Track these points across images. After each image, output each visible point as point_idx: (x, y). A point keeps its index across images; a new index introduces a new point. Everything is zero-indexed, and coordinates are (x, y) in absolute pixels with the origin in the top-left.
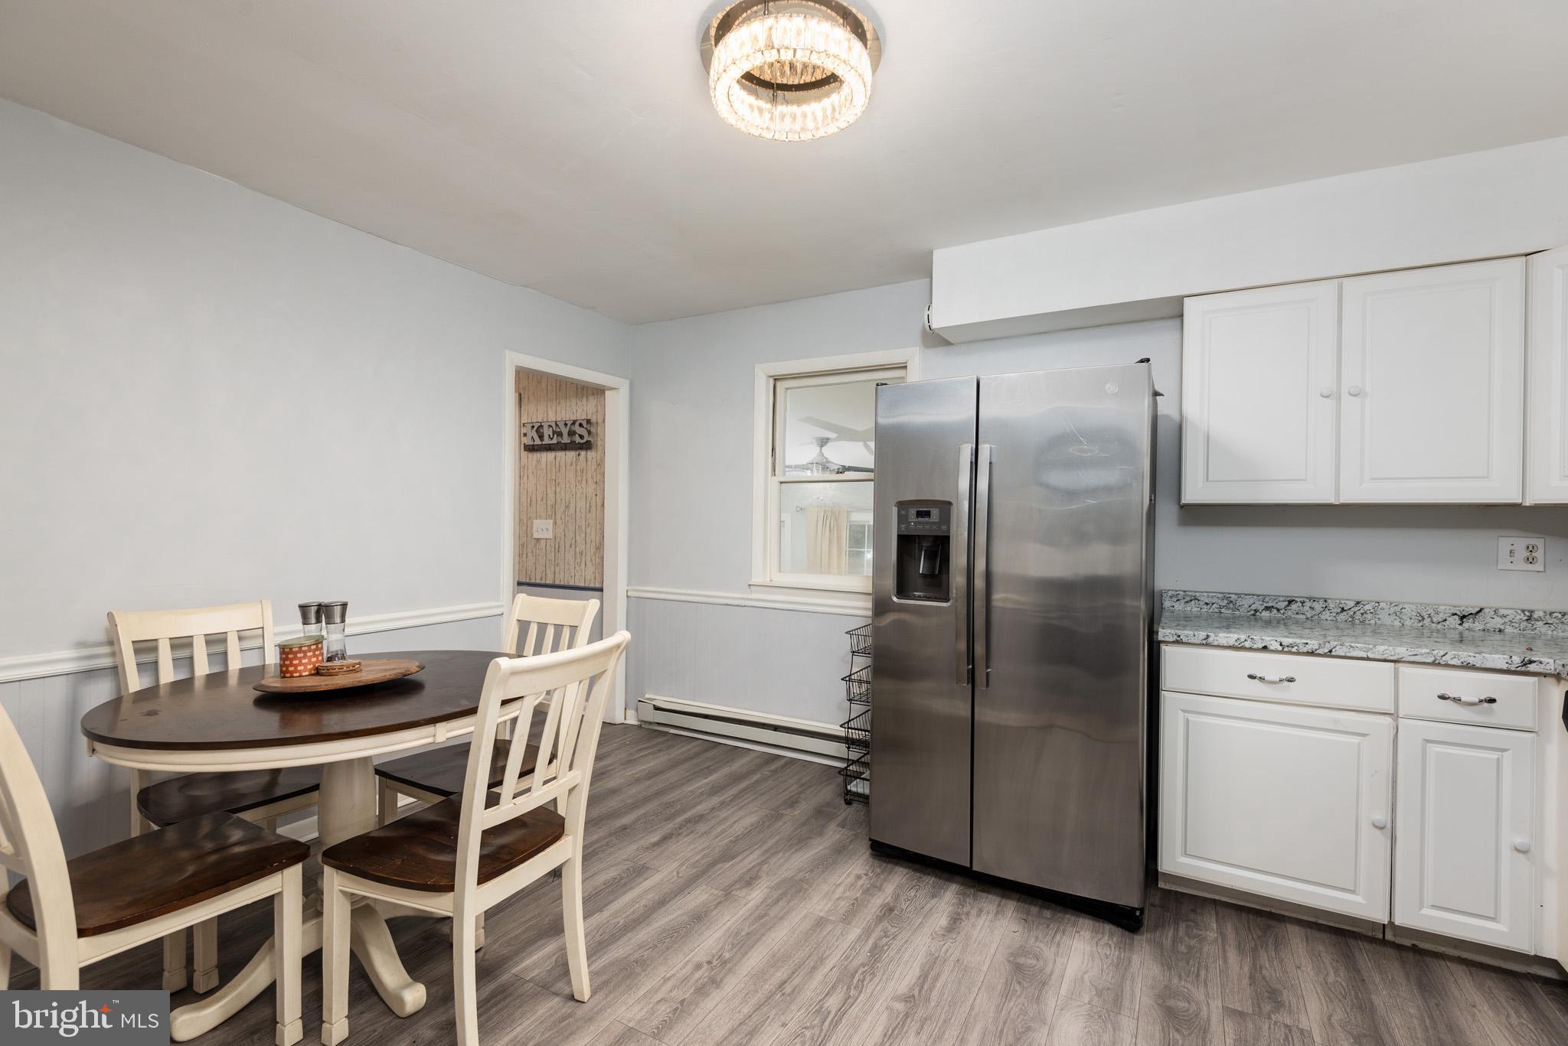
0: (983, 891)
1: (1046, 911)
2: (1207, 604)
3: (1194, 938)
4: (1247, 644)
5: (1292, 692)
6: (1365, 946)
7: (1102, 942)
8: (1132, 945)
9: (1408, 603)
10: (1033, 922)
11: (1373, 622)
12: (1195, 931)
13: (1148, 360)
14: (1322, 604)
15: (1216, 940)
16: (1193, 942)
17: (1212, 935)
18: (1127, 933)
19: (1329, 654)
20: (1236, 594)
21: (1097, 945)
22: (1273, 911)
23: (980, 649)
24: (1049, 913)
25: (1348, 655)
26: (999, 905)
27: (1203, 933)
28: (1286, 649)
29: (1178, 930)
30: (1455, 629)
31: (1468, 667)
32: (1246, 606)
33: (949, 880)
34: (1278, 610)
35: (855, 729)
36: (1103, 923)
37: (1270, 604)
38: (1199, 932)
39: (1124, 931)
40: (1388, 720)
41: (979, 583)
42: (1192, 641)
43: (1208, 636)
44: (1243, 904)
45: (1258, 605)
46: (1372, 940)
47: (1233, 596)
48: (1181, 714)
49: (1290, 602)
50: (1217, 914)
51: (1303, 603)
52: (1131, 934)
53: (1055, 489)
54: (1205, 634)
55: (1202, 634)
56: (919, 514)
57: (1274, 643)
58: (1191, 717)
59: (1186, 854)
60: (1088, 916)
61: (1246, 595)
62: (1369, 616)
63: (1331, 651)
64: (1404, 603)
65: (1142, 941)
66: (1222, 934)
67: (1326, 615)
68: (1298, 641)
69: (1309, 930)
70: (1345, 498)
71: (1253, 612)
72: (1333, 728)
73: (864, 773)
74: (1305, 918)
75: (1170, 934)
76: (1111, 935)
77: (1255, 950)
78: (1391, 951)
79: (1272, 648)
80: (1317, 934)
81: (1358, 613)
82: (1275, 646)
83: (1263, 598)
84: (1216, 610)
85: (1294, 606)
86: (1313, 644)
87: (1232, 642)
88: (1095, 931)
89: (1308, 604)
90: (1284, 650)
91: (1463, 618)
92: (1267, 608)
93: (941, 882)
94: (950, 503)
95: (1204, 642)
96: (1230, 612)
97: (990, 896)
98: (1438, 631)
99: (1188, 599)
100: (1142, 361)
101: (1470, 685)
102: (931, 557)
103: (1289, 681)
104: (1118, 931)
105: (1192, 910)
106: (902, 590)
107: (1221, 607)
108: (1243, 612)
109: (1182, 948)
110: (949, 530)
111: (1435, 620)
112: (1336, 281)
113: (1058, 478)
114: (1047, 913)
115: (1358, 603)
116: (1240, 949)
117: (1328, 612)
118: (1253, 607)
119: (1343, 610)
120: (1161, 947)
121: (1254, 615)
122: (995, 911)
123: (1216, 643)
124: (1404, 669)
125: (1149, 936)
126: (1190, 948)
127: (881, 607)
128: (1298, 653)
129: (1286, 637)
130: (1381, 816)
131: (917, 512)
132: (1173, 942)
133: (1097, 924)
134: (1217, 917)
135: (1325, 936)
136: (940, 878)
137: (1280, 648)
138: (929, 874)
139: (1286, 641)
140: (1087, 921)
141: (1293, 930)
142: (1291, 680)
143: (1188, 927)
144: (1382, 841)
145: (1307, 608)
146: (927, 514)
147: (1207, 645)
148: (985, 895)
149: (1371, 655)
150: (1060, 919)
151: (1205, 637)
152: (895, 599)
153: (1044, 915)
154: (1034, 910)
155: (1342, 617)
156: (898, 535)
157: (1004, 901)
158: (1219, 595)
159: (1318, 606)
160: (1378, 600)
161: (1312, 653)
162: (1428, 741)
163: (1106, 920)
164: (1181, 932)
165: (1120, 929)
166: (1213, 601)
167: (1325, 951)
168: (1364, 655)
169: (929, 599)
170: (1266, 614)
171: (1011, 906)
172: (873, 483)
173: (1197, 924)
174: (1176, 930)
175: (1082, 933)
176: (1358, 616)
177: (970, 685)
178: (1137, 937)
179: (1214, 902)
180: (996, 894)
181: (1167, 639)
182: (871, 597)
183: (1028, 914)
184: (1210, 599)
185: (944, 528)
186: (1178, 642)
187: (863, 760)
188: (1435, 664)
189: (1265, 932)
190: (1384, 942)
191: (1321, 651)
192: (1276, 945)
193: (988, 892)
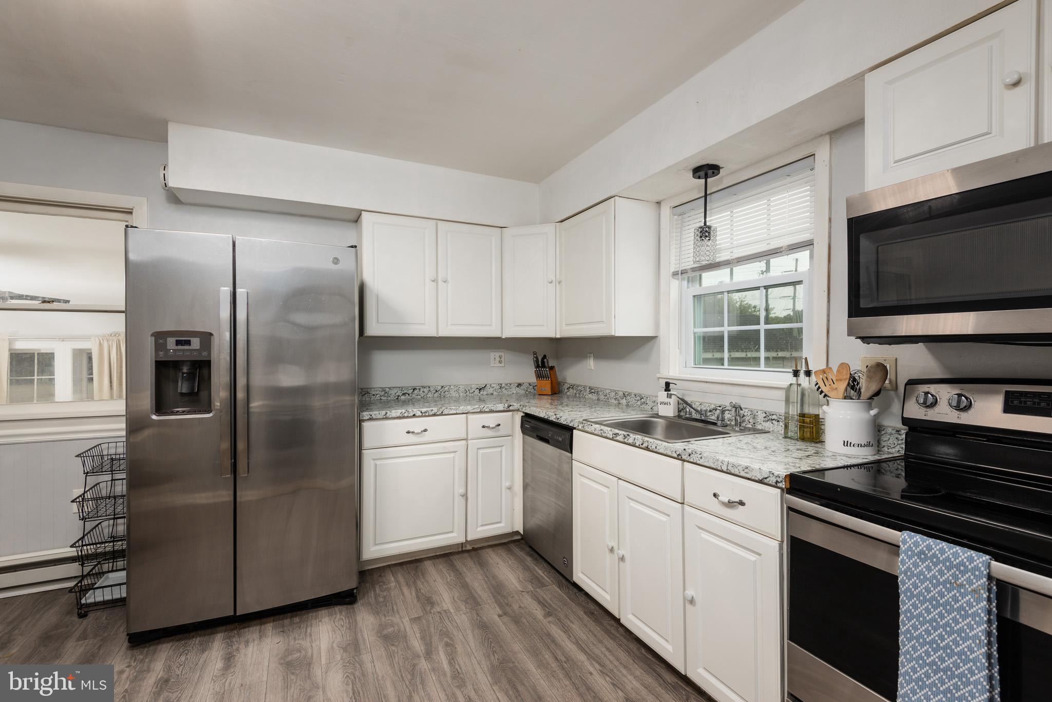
0: (244, 628)
1: (295, 619)
2: (374, 395)
3: (385, 590)
4: (406, 415)
5: (427, 437)
6: (456, 557)
7: (337, 619)
8: (354, 612)
9: (462, 385)
10: (289, 630)
11: (448, 396)
12: (384, 587)
13: (356, 247)
14: (428, 389)
15: (396, 586)
16: (385, 594)
17: (393, 584)
18: (349, 606)
19: (442, 414)
20: (389, 388)
21: (334, 622)
22: (417, 558)
23: (241, 445)
24: (297, 619)
25: (449, 413)
26: (260, 631)
27: (389, 586)
28: (423, 415)
29: (375, 590)
30: (478, 395)
31: (492, 411)
32: (394, 394)
33: (212, 633)
34: (409, 394)
35: (90, 545)
36: (333, 607)
37: (405, 392)
38: (387, 586)
39: (347, 606)
40: (464, 442)
41: (241, 395)
42: (378, 417)
43: (386, 413)
44: (401, 561)
45: (399, 393)
46: (458, 553)
47: (387, 389)
48: (372, 461)
49: (414, 389)
50: (392, 572)
51: (419, 389)
52: (352, 606)
53: (299, 326)
54: (385, 412)
55: (384, 412)
56: (178, 343)
57: (418, 412)
58: (378, 462)
59: (376, 544)
60: (323, 608)
61: (393, 388)
62: (447, 393)
63: (442, 413)
64: (460, 385)
65: (358, 606)
66: (397, 581)
67: (430, 395)
68: (429, 409)
69: (433, 560)
70: (440, 335)
71: (397, 397)
72: (444, 451)
73: (96, 583)
74: (431, 555)
75: (372, 595)
76: (341, 612)
77: (415, 582)
78: (466, 555)
79: (417, 415)
80: (437, 561)
81: (443, 392)
82: (419, 413)
83: (401, 388)
84: (379, 398)
85: (416, 392)
86: (435, 410)
87: (398, 414)
88: (330, 615)
89: (422, 390)
90: (424, 415)
91: (480, 389)
92: (404, 394)
93: (205, 638)
94: (211, 334)
95: (385, 417)
96: (386, 398)
97: (251, 629)
98: (472, 397)
99: (363, 393)
100: (352, 247)
101: (490, 419)
102: (191, 377)
103: (425, 431)
104: (344, 607)
105: (380, 576)
106: (160, 406)
107: (381, 396)
108: (392, 397)
109: (381, 599)
110: (210, 354)
111: (471, 392)
112: (435, 221)
113: (301, 318)
114: (296, 620)
115: (442, 387)
116: (408, 585)
117: (430, 393)
118: (397, 394)
119: (436, 391)
120: (370, 604)
121: (397, 399)
122: (259, 637)
123: (390, 417)
124: (470, 416)
125: (362, 602)
126: (385, 597)
127: (135, 424)
128: (429, 416)
129: (422, 408)
130: (462, 491)
131: (176, 341)
132: (375, 598)
133: (330, 610)
134: (393, 574)
135: (440, 560)
136: (204, 635)
137: (421, 414)
138: (193, 637)
139: (424, 410)
140: (323, 612)
141: (428, 563)
142: (425, 430)
143: (380, 586)
144: (463, 501)
145: (421, 392)
146: (188, 343)
147: (387, 418)
148: (247, 630)
149: (458, 412)
150: (306, 619)
151: (385, 414)
152: (154, 417)
153: (295, 622)
154: (287, 622)
155: (436, 395)
156: (156, 361)
157: (263, 627)
158: (380, 389)
159: (426, 390)
160: (450, 385)
161: (434, 415)
162: (478, 449)
163: (334, 605)
164: (378, 591)
165: (345, 606)
166: (377, 393)
167: (442, 566)
168: (455, 412)
169: (189, 413)
170: (403, 397)
171: (269, 627)
172: (124, 314)
173: (384, 582)
174: (375, 591)
175: (323, 620)
176: (442, 394)
177: (233, 475)
178: (355, 606)
179: (389, 566)
180: (256, 625)
181: (365, 418)
182: (124, 418)
183: (283, 626)
184: (375, 392)
185: (205, 353)
186: (371, 419)
187: (94, 572)
188: (481, 412)
189: (416, 571)
190: (463, 552)
191: (438, 413)
192: (423, 575)
193: (248, 627)
